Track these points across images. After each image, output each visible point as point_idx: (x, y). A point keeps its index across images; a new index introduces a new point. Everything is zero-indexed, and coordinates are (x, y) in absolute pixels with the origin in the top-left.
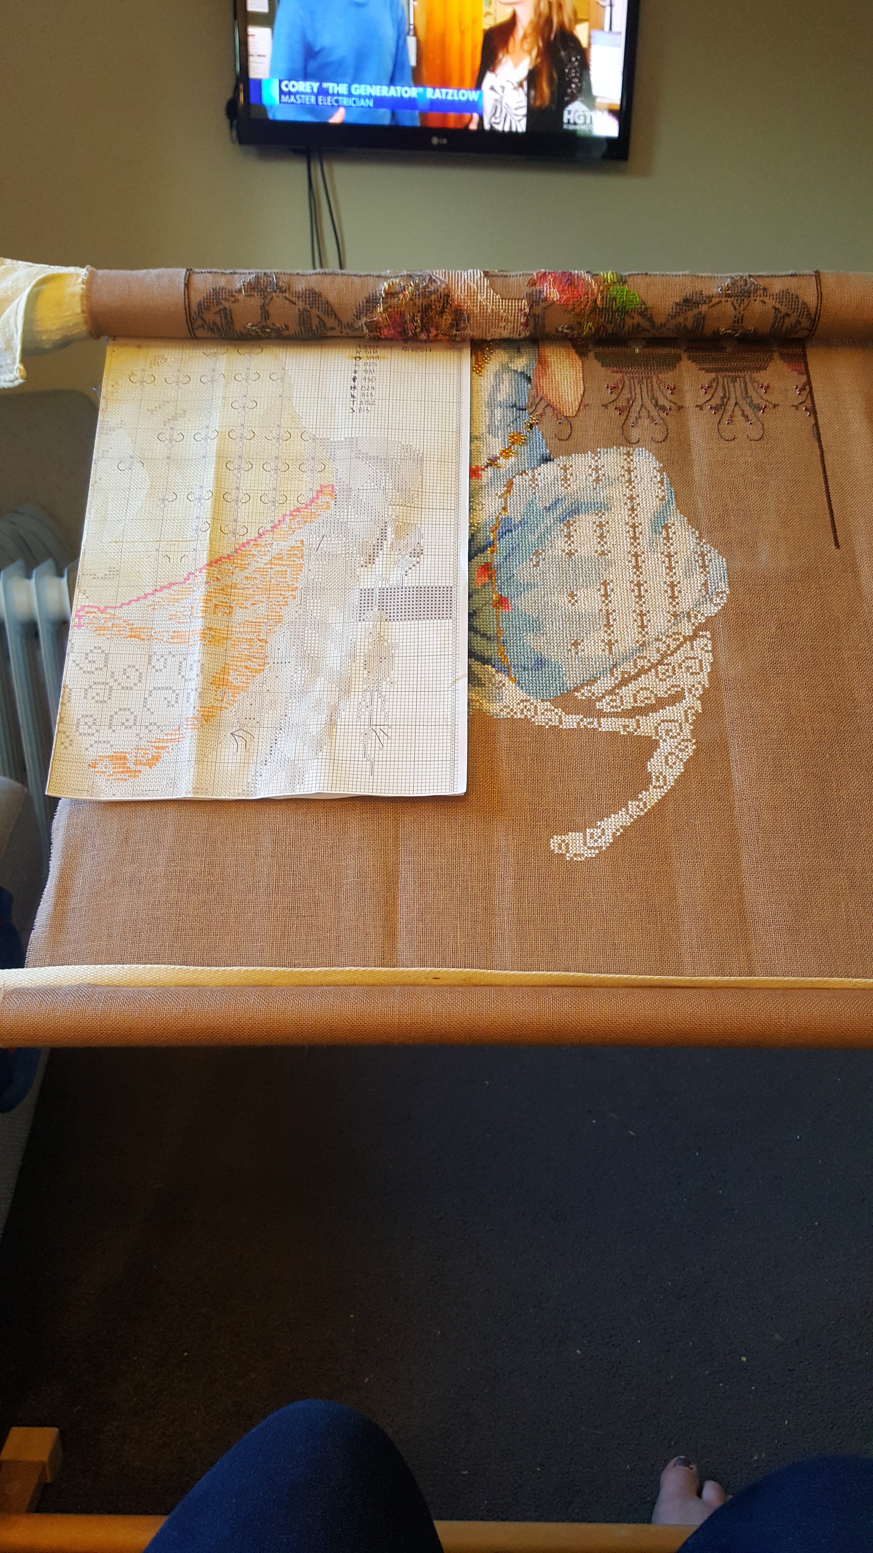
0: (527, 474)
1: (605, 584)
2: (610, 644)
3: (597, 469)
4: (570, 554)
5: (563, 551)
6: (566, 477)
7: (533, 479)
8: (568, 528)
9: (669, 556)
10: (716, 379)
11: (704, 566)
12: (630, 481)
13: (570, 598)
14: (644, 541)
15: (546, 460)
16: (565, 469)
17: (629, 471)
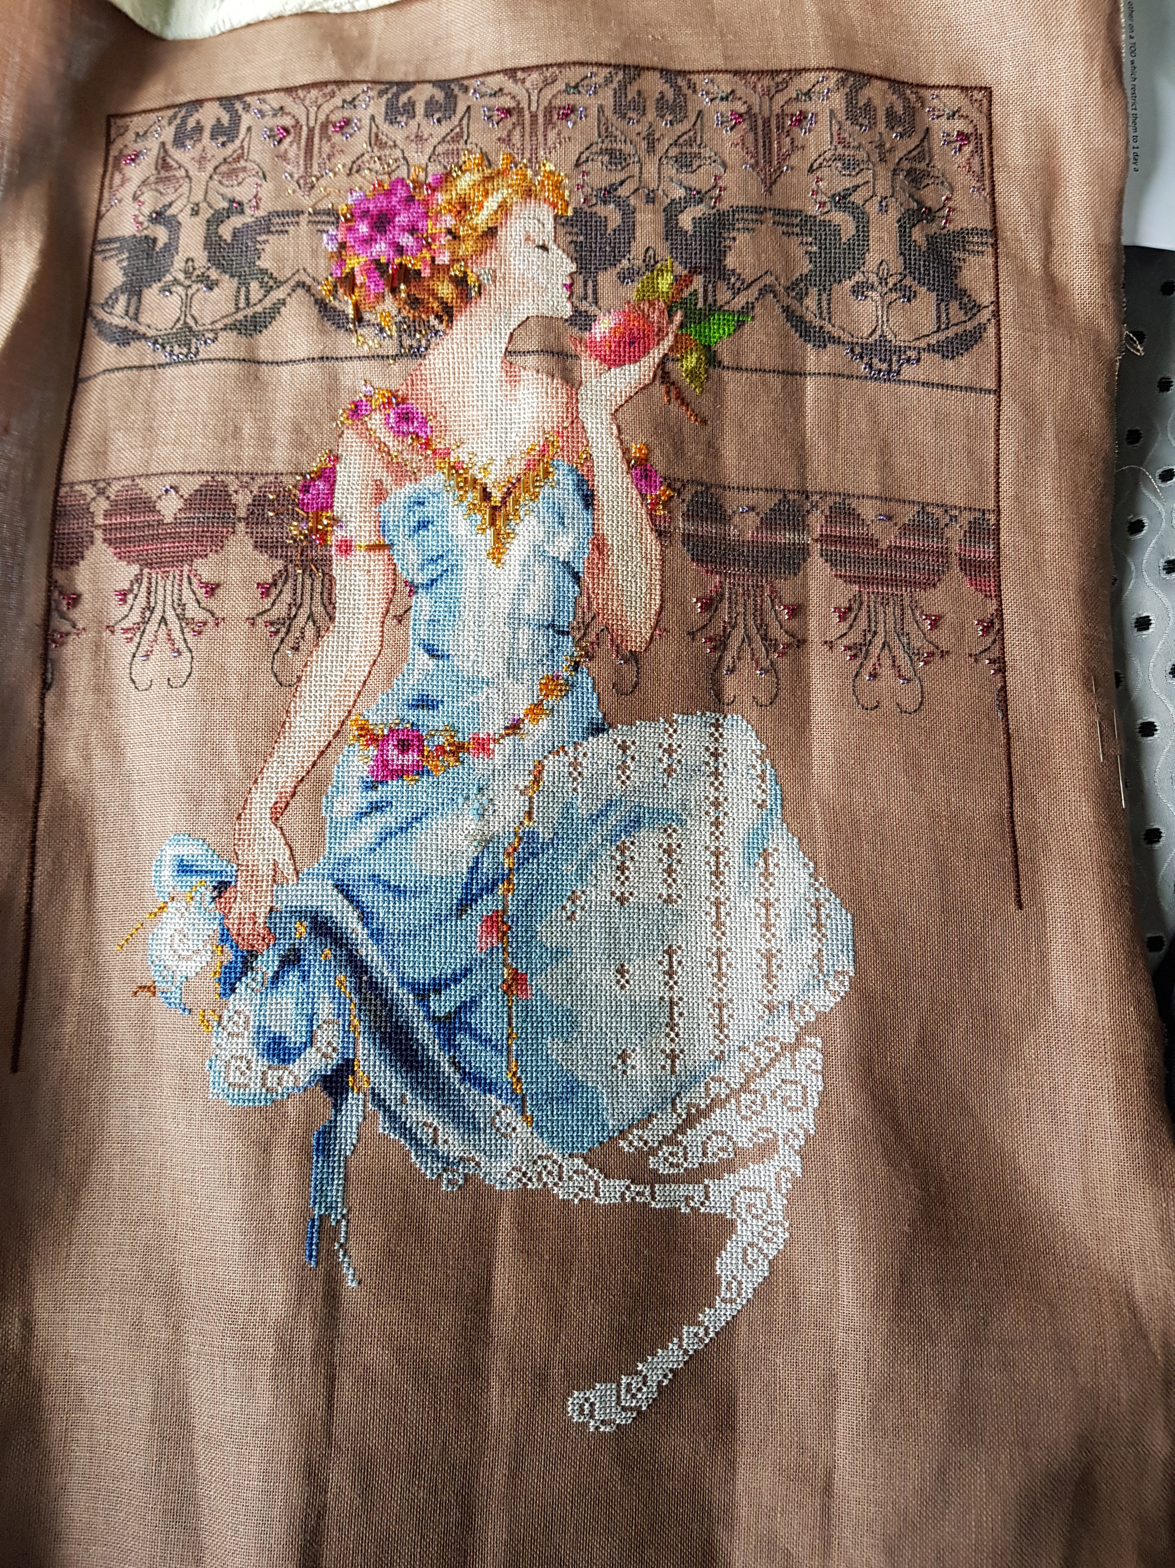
0: (566, 754)
1: (670, 952)
2: (673, 1057)
3: (670, 751)
4: (622, 900)
5: (613, 894)
6: (624, 762)
7: (575, 764)
8: (622, 854)
9: (767, 905)
10: (858, 599)
11: (818, 925)
12: (716, 774)
13: (619, 977)
14: (731, 878)
15: (596, 729)
16: (624, 747)
17: (716, 755)
